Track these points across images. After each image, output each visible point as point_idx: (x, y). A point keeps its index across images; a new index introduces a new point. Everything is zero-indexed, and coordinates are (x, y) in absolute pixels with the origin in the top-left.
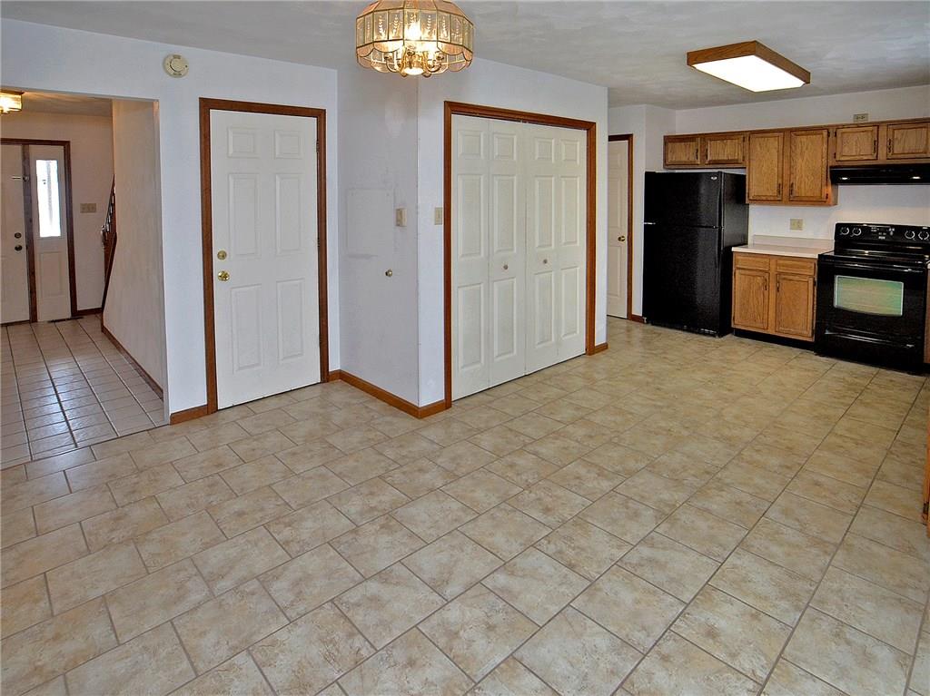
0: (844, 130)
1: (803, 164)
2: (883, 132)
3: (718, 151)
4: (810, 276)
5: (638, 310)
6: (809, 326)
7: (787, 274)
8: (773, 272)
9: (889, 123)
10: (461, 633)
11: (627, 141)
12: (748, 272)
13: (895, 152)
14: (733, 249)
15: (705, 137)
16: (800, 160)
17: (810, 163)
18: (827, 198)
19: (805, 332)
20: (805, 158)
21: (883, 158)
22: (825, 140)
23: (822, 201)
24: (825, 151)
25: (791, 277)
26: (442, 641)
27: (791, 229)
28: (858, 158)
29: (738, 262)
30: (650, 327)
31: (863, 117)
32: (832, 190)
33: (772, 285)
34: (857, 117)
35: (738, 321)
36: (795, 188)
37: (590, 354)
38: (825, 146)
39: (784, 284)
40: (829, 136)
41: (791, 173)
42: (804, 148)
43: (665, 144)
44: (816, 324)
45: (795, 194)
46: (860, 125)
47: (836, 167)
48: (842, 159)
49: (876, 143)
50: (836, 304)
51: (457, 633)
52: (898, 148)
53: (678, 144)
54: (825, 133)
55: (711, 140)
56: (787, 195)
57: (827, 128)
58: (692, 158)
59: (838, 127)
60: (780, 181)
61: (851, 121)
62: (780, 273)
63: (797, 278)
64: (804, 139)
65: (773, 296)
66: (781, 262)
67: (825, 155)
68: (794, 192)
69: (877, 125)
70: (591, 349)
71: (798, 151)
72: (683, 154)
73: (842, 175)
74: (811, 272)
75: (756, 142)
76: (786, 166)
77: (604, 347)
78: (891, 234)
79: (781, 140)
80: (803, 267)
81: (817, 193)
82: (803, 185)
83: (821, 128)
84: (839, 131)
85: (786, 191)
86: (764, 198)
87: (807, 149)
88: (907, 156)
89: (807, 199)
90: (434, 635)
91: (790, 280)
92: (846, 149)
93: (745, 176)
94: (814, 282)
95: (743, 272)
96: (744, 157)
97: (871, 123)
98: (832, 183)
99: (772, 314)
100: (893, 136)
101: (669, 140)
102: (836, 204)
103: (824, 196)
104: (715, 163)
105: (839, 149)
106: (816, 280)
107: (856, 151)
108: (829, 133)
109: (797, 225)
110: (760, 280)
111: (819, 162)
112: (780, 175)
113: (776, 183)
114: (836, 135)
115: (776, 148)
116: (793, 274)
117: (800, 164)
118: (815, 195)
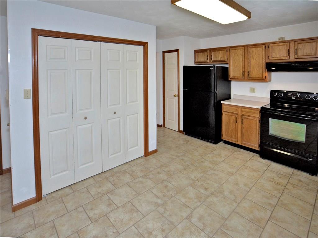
0: (273, 45)
2: (292, 45)
3: (217, 56)
4: (257, 118)
5: (181, 129)
6: (257, 142)
7: (246, 115)
8: (240, 114)
9: (295, 41)
11: (177, 52)
12: (228, 114)
13: (299, 55)
14: (222, 102)
15: (211, 50)
16: (252, 60)
17: (257, 61)
18: (265, 78)
19: (256, 146)
20: (255, 58)
21: (293, 59)
22: (264, 50)
23: (263, 80)
24: (264, 55)
25: (249, 117)
27: (250, 92)
28: (280, 58)
29: (224, 108)
30: (186, 137)
31: (282, 38)
32: (268, 74)
33: (240, 121)
34: (280, 38)
35: (224, 137)
36: (250, 73)
37: (145, 156)
38: (264, 53)
39: (245, 121)
40: (265, 48)
41: (248, 66)
42: (254, 54)
43: (195, 53)
44: (261, 142)
45: (250, 76)
46: (281, 42)
47: (270, 63)
48: (272, 59)
49: (289, 51)
50: (270, 133)
52: (300, 53)
53: (200, 53)
54: (264, 46)
55: (213, 51)
56: (247, 77)
57: (264, 44)
58: (206, 60)
59: (270, 43)
60: (243, 70)
61: (277, 40)
62: (243, 115)
63: (250, 118)
64: (254, 49)
65: (240, 126)
66: (243, 109)
67: (264, 57)
68: (250, 75)
69: (289, 42)
70: (147, 153)
71: (251, 55)
72: (202, 58)
73: (272, 67)
74: (257, 115)
75: (232, 51)
76: (246, 63)
77: (155, 151)
78: (298, 96)
79: (243, 51)
80: (254, 113)
81: (261, 76)
82: (254, 72)
83: (262, 44)
84: (270, 45)
85: (246, 74)
86: (237, 78)
87: (255, 54)
88: (305, 57)
89: (256, 78)
91: (248, 119)
92: (274, 54)
93: (228, 67)
94: (259, 121)
95: (226, 113)
96: (227, 59)
97: (286, 41)
98: (268, 71)
99: (239, 135)
100: (298, 47)
101: (196, 52)
102: (270, 81)
103: (264, 77)
104: (215, 61)
105: (270, 54)
106: (260, 119)
107: (279, 55)
108: (265, 47)
109: (253, 90)
110: (234, 118)
111: (261, 60)
112: (244, 67)
113: (242, 70)
114: (269, 48)
115: (241, 54)
116: (249, 116)
117: (253, 62)
118: (260, 77)
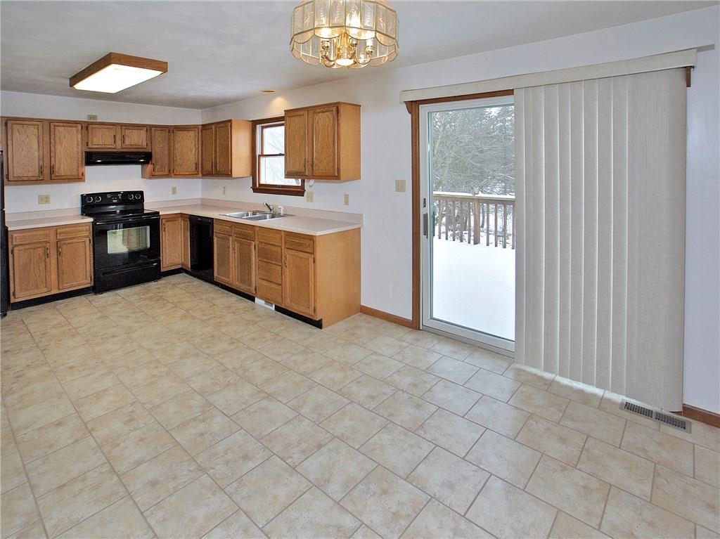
0: (93, 126)
1: (62, 150)
2: (118, 129)
4: (87, 237)
6: (88, 275)
7: (66, 239)
8: (53, 240)
9: (122, 125)
10: (392, 510)
12: (27, 247)
13: (126, 144)
14: (10, 229)
16: (60, 147)
17: (69, 148)
18: (82, 176)
19: (86, 281)
20: (63, 145)
21: (120, 147)
22: (79, 131)
23: (79, 178)
24: (79, 140)
25: (71, 241)
26: (404, 523)
27: (39, 203)
28: (103, 146)
29: (16, 240)
31: (94, 117)
32: (87, 168)
33: (53, 252)
34: (90, 117)
36: (56, 169)
38: (80, 136)
39: (64, 249)
40: (82, 129)
41: (51, 157)
42: (63, 137)
45: (55, 174)
46: (104, 124)
48: (93, 147)
49: (115, 138)
50: (109, 252)
51: (394, 514)
52: (128, 142)
54: (79, 126)
56: (49, 175)
57: (80, 123)
60: (41, 163)
62: (60, 240)
63: (75, 240)
64: (61, 129)
65: (54, 262)
66: (60, 231)
67: (80, 142)
68: (55, 172)
69: (115, 125)
71: (57, 138)
73: (91, 158)
74: (87, 233)
76: (46, 151)
78: (120, 197)
79: (40, 128)
80: (80, 231)
81: (75, 173)
82: (62, 166)
83: (76, 122)
84: (90, 127)
85: (47, 171)
86: (26, 179)
87: (65, 137)
88: (132, 147)
89: (66, 178)
90: (398, 529)
91: (70, 244)
92: (95, 140)
94: (90, 240)
95: (20, 247)
98: (87, 164)
99: (54, 277)
100: (125, 134)
103: (80, 174)
105: (90, 140)
107: (102, 141)
108: (82, 126)
109: (44, 199)
110: (41, 251)
111: (76, 149)
112: (41, 158)
113: (37, 164)
114: (87, 129)
115: (35, 135)
116: (70, 239)
117: (60, 150)
118: (73, 174)
